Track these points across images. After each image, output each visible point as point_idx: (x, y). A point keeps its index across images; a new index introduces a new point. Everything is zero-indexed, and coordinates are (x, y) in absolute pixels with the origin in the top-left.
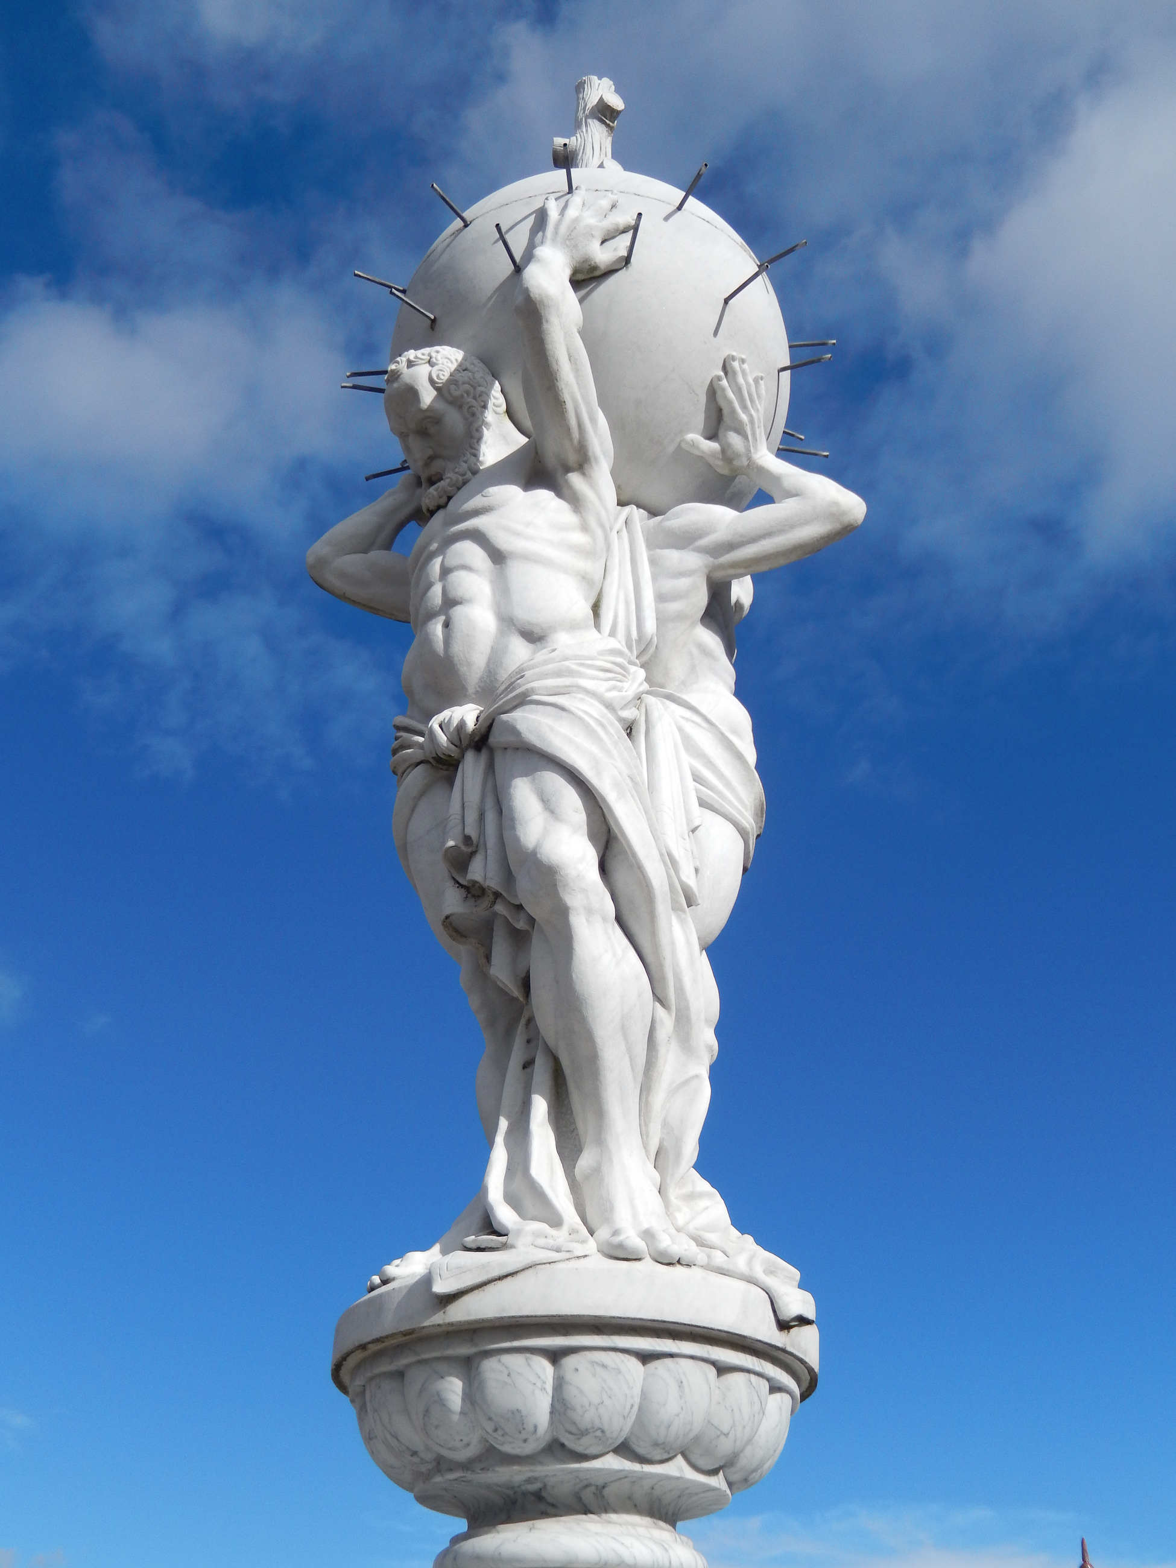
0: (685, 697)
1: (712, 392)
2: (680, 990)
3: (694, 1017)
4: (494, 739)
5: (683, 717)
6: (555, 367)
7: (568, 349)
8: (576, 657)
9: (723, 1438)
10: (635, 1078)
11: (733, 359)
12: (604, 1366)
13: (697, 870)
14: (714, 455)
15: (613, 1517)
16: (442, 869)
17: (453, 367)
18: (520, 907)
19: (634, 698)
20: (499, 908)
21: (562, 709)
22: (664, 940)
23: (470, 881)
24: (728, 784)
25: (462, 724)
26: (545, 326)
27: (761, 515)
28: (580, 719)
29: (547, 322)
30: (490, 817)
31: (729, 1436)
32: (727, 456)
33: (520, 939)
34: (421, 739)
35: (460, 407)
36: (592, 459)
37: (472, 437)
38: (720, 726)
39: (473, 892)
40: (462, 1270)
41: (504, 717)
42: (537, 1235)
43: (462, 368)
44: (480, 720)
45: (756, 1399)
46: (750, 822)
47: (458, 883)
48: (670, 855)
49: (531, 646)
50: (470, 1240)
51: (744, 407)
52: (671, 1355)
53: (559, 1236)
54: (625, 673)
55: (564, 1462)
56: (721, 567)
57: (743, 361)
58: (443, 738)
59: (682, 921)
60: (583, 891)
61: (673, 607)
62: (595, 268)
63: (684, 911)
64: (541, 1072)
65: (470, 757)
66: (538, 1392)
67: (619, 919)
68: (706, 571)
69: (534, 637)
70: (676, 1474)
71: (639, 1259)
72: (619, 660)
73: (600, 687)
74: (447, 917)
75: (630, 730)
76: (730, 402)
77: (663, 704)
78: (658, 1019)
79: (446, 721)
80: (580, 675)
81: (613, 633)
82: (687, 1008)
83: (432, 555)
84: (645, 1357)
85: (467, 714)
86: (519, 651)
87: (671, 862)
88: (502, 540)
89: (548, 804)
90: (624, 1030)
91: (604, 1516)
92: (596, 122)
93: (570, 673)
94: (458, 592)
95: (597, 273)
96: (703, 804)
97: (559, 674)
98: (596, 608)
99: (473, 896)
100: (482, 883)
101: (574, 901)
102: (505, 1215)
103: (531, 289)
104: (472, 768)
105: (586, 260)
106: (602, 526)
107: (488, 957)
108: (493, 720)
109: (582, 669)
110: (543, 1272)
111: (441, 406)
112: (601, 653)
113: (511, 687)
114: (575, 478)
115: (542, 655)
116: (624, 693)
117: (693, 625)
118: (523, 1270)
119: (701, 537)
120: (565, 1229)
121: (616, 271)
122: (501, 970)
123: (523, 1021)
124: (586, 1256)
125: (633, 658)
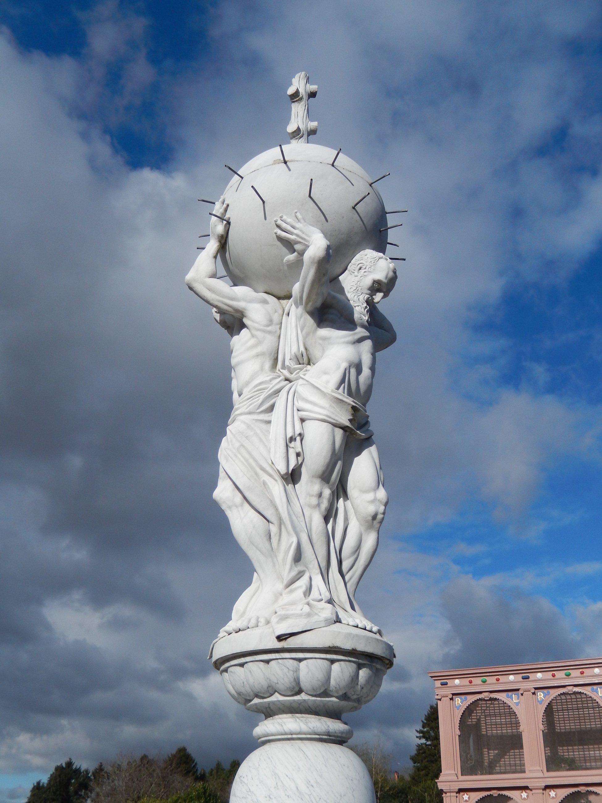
11: (277, 221)
24: (314, 404)
32: (300, 253)
51: (291, 233)
57: (281, 217)
59: (278, 484)
70: (276, 700)
76: (285, 236)
78: (271, 529)
96: (304, 420)
98: (277, 358)
117: (314, 333)
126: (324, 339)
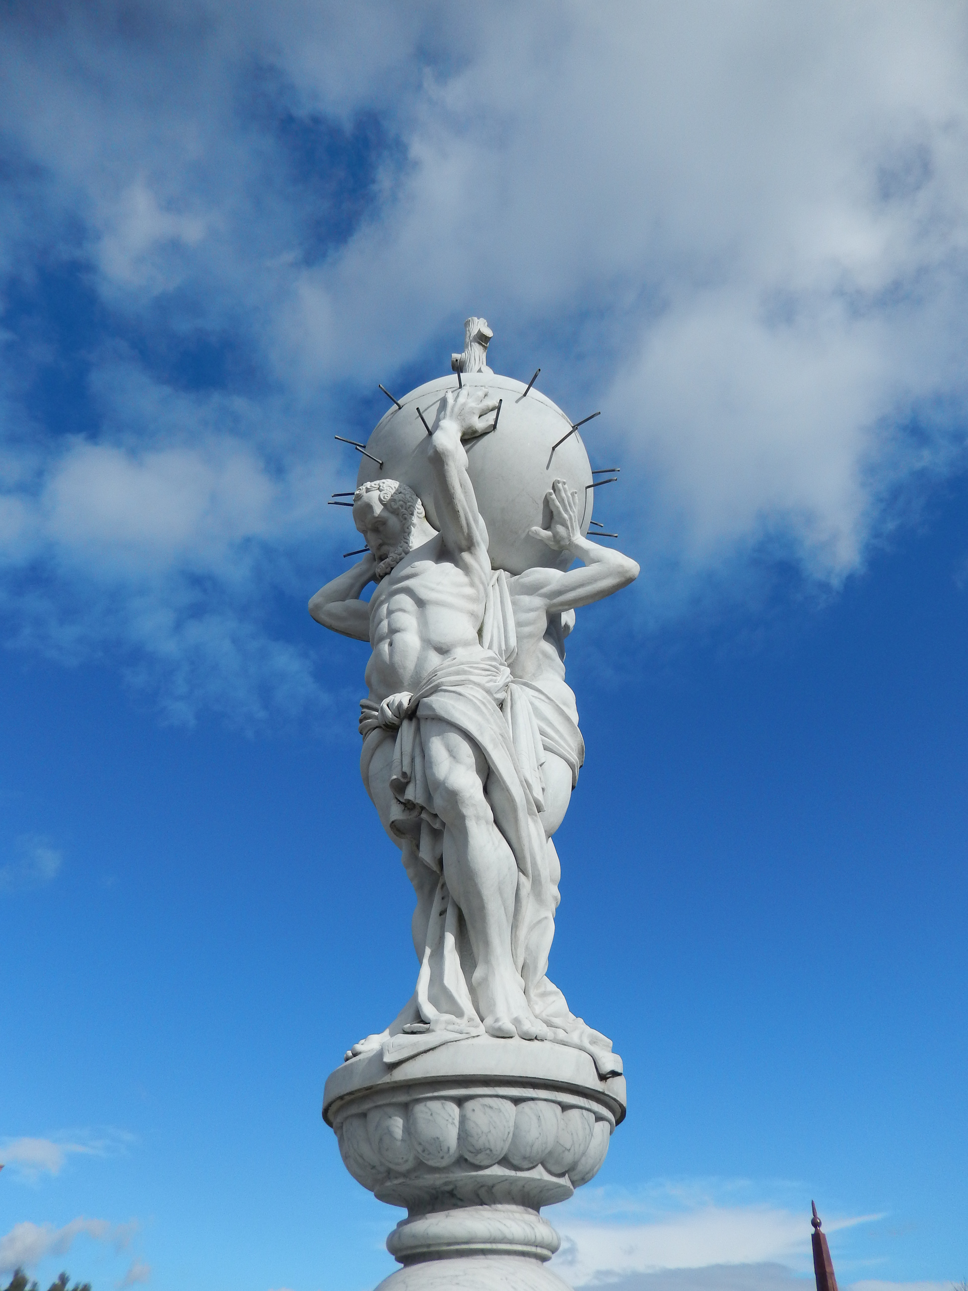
0: (533, 683)
1: (547, 502)
2: (534, 864)
3: (543, 881)
4: (419, 713)
5: (533, 696)
6: (453, 491)
7: (460, 480)
8: (468, 663)
9: (567, 1152)
10: (508, 921)
11: (559, 482)
12: (491, 1107)
13: (543, 789)
14: (549, 538)
15: (499, 1206)
16: (389, 793)
17: (393, 491)
18: (436, 816)
19: (503, 686)
20: (424, 816)
21: (460, 694)
22: (524, 834)
23: (406, 800)
24: (561, 736)
25: (400, 704)
26: (446, 467)
27: (576, 574)
28: (471, 700)
29: (447, 465)
30: (418, 760)
31: (571, 1151)
32: (556, 538)
33: (437, 834)
34: (376, 713)
35: (398, 514)
36: (476, 544)
37: (405, 532)
38: (556, 701)
39: (408, 806)
40: (401, 1047)
41: (425, 700)
42: (448, 1023)
43: (398, 492)
44: (412, 701)
45: (587, 1126)
46: (575, 758)
47: (399, 801)
48: (526, 781)
49: (441, 656)
50: (407, 1026)
51: (566, 510)
52: (533, 1099)
53: (462, 1023)
54: (497, 671)
55: (466, 1171)
56: (554, 605)
57: (564, 483)
58: (389, 713)
59: (535, 821)
60: (474, 805)
61: (527, 630)
62: (475, 432)
63: (536, 816)
64: (451, 918)
65: (405, 723)
66: (450, 1126)
67: (496, 822)
68: (546, 607)
69: (443, 651)
70: (538, 1177)
71: (511, 1037)
72: (494, 663)
73: (483, 680)
74: (393, 822)
75: (501, 705)
76: (558, 508)
77: (521, 688)
78: (521, 883)
79: (391, 702)
80: (470, 673)
81: (490, 648)
82: (539, 875)
83: (382, 603)
84: (517, 1101)
85: (403, 698)
86: (434, 660)
87: (527, 785)
88: (424, 594)
89: (453, 754)
90: (500, 891)
91: (494, 1206)
92: (477, 344)
93: (465, 672)
94: (397, 625)
95: (477, 435)
96: (546, 748)
97: (457, 673)
98: (480, 632)
99: (409, 809)
100: (413, 801)
101: (468, 811)
102: (428, 1010)
103: (437, 446)
104: (406, 731)
105: (470, 427)
106: (483, 583)
107: (418, 846)
108: (419, 701)
109: (471, 670)
110: (452, 1047)
111: (386, 514)
112: (483, 660)
113: (429, 681)
114: (466, 556)
115: (447, 662)
116: (497, 683)
117: (539, 640)
118: (440, 1046)
119: (542, 588)
120: (466, 1018)
121: (489, 433)
122: (426, 854)
123: (439, 886)
124: (478, 1036)
125: (503, 661)
126: (546, 655)
